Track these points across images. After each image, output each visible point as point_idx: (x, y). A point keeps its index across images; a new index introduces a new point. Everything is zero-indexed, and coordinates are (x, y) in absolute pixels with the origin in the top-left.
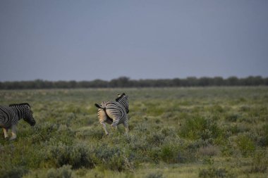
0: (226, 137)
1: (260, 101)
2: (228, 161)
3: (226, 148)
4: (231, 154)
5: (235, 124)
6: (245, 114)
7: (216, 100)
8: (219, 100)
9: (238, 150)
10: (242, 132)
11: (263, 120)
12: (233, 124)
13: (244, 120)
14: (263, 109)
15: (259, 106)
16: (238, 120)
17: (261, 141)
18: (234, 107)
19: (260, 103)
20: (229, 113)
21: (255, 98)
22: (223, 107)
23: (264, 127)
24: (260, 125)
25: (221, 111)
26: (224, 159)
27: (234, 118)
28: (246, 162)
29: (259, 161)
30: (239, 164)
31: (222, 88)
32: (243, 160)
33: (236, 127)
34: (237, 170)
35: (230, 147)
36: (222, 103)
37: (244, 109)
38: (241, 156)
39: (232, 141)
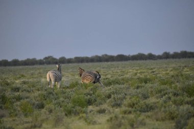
0: (12, 103)
1: (36, 76)
2: (14, 120)
3: (12, 111)
4: (16, 115)
5: (18, 93)
6: (25, 86)
7: (4, 76)
8: (6, 77)
9: (21, 112)
10: (24, 99)
11: (39, 90)
12: (17, 94)
13: (25, 90)
14: (38, 82)
15: (35, 80)
16: (20, 91)
17: (38, 105)
18: (17, 81)
19: (35, 78)
20: (14, 85)
21: (32, 74)
22: (9, 81)
23: (39, 95)
24: (37, 93)
25: (8, 84)
26: (11, 119)
27: (17, 89)
28: (27, 121)
29: (37, 120)
30: (22, 122)
31: (8, 68)
32: (25, 120)
33: (19, 95)
34: (21, 127)
35: (15, 110)
36: (8, 78)
37: (24, 83)
38: (23, 116)
39: (17, 105)
